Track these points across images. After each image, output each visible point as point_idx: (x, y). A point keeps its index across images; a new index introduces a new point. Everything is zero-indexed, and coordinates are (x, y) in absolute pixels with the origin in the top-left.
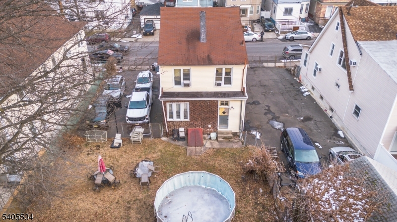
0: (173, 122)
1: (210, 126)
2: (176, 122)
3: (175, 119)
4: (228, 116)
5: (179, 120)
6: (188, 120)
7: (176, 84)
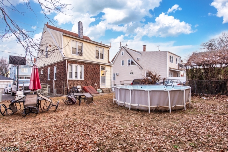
0: (72, 80)
1: (96, 84)
2: (75, 80)
3: (74, 78)
4: (105, 77)
5: (76, 79)
6: (83, 79)
7: (73, 53)
